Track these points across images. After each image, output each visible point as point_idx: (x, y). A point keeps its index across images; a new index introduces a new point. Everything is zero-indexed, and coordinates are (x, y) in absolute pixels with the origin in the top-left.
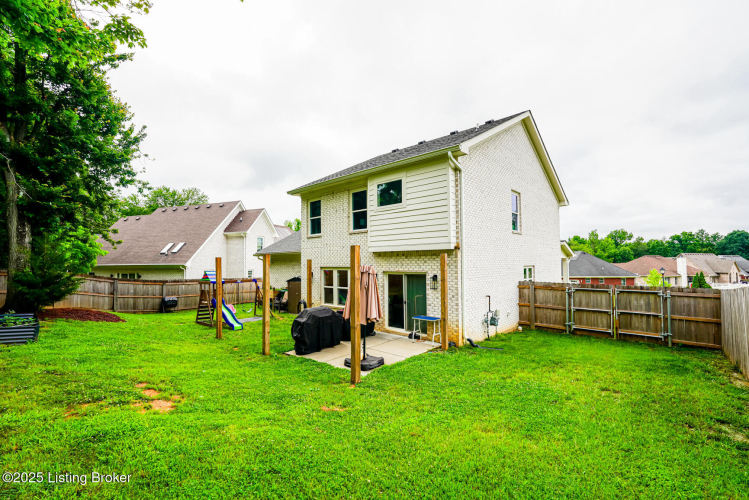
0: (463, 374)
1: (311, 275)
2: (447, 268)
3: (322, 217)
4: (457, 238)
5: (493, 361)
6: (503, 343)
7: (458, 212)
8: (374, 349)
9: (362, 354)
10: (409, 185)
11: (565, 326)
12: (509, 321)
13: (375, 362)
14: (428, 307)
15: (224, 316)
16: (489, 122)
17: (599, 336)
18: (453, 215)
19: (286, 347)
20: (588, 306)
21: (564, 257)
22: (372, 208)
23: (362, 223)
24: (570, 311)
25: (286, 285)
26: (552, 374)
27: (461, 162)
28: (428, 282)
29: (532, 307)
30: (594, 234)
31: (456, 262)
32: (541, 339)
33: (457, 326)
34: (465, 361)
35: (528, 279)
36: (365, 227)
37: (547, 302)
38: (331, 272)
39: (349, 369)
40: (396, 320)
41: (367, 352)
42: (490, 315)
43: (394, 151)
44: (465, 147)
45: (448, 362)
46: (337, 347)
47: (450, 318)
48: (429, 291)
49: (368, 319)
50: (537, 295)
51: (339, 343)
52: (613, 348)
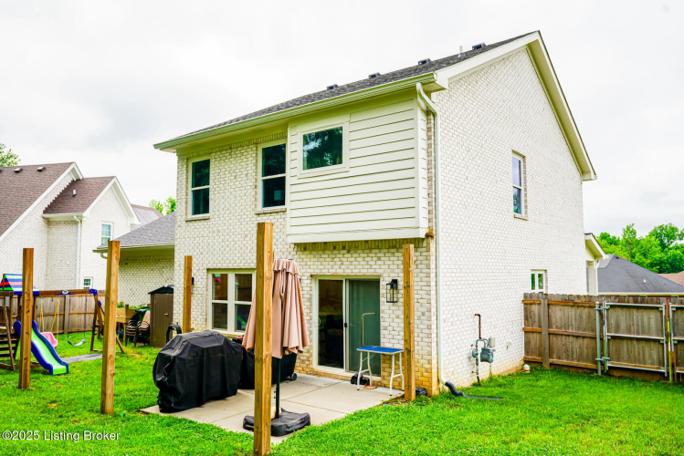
0: (440, 438)
1: (190, 281)
2: (413, 267)
3: (212, 186)
4: (430, 220)
5: (488, 416)
6: (502, 390)
7: (432, 180)
8: (294, 400)
9: (273, 409)
10: (354, 136)
11: (596, 362)
12: (509, 356)
13: (297, 421)
14: (382, 332)
15: (35, 350)
16: (478, 47)
17: (647, 377)
18: (423, 184)
19: (142, 401)
20: (630, 332)
21: (591, 259)
22: (294, 172)
23: (277, 196)
24: (602, 339)
25: (147, 300)
26: (580, 433)
27: (436, 101)
28: (382, 291)
29: (545, 333)
30: (630, 231)
31: (428, 258)
32: (560, 382)
33: (430, 362)
34: (443, 417)
35: (537, 290)
36: (282, 203)
37: (567, 326)
38: (225, 277)
39: (251, 434)
40: (331, 354)
41: (281, 406)
42: (481, 345)
43: (331, 88)
44: (442, 77)
45: (416, 420)
46: (231, 399)
47: (419, 348)
48: (384, 306)
49: (284, 349)
50: (552, 315)
51: (235, 393)
52: (670, 395)
